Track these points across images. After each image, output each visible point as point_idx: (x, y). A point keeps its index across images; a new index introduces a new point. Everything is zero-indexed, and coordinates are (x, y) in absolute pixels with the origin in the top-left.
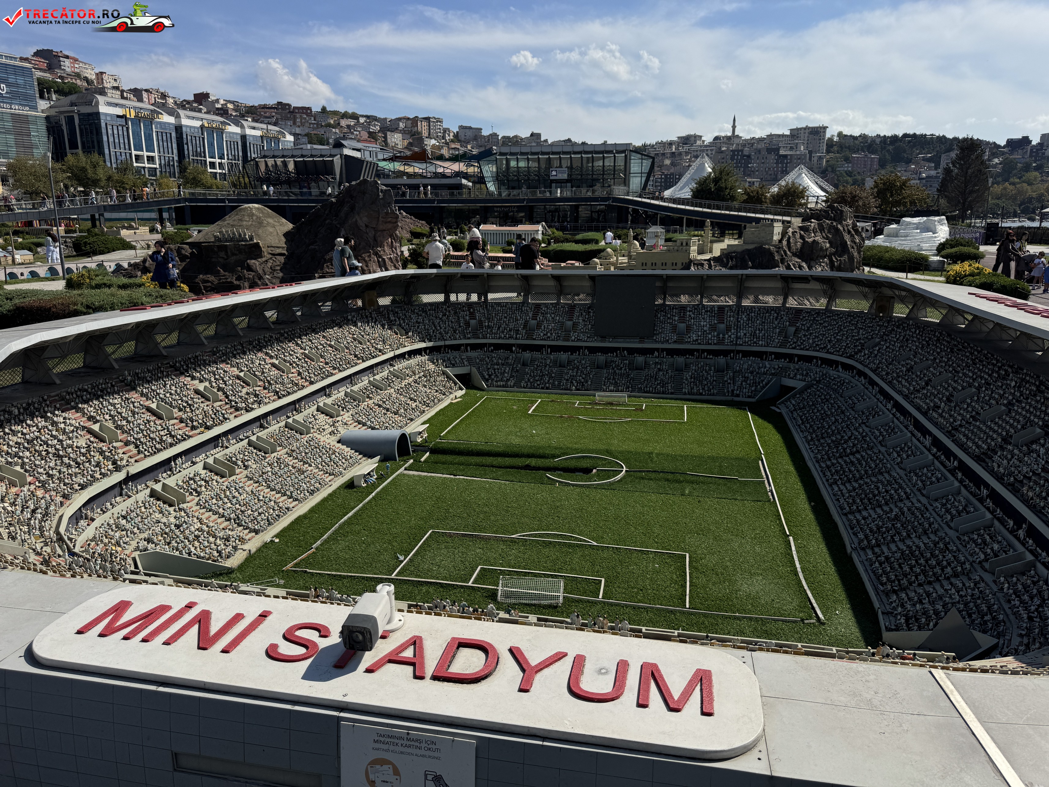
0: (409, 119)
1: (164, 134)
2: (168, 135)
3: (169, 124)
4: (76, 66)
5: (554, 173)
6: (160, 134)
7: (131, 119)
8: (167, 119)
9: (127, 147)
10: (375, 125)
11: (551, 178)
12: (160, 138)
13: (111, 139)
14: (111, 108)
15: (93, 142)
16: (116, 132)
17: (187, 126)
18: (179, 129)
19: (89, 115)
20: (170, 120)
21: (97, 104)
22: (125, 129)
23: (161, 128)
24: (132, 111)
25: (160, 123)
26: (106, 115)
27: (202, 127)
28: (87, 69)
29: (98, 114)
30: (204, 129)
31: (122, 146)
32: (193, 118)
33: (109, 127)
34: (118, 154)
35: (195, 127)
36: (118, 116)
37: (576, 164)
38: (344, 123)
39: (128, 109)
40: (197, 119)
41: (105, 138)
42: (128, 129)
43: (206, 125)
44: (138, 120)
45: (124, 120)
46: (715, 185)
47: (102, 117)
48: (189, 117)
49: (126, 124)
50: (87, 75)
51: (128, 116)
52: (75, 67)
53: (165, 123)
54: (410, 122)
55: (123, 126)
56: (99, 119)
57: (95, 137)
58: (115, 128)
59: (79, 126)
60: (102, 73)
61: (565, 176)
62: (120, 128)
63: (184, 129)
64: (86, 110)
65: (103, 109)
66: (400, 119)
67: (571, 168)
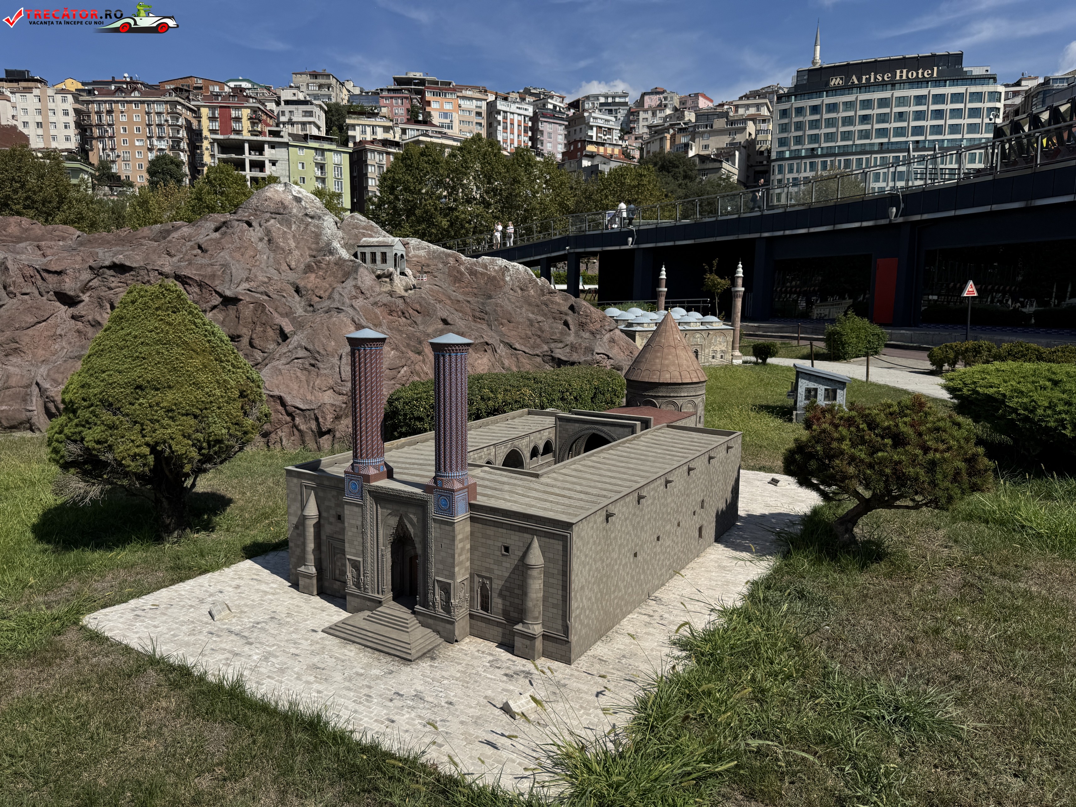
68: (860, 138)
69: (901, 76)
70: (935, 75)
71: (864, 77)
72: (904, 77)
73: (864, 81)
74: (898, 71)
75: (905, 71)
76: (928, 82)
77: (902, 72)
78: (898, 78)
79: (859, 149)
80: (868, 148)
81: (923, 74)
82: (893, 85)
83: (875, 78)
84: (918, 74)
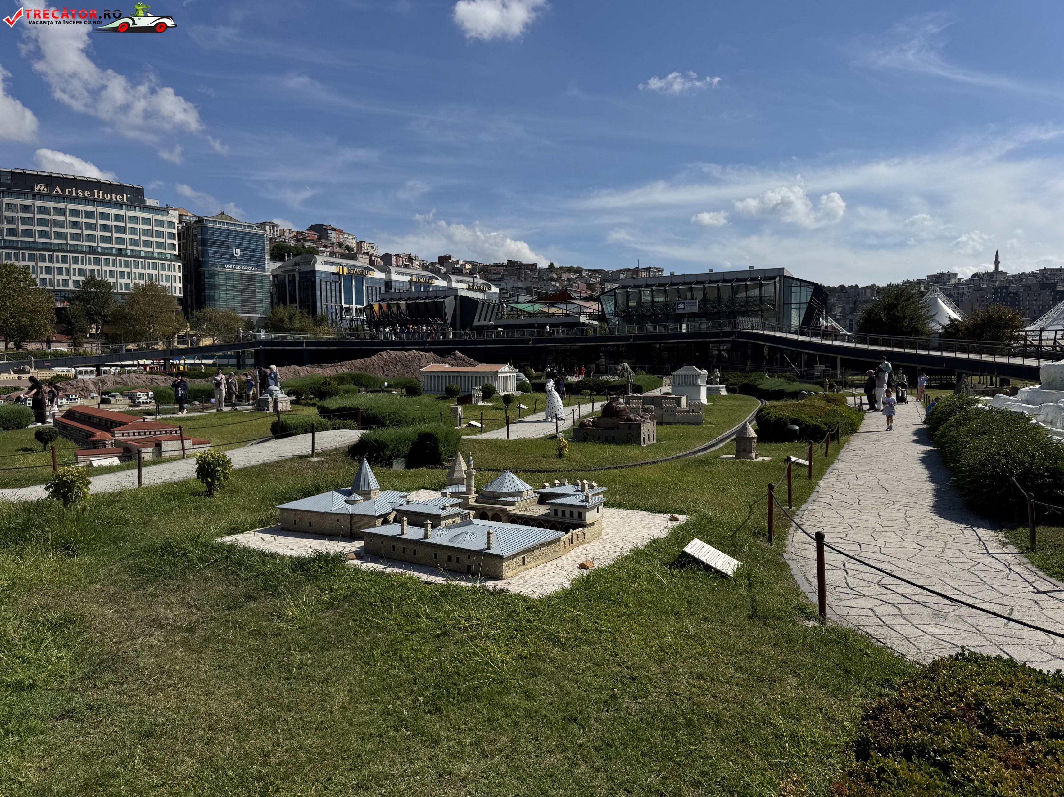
0: (630, 270)
1: (374, 289)
2: (378, 289)
3: (380, 279)
4: (341, 236)
5: (681, 306)
6: (370, 288)
7: (344, 276)
8: (378, 275)
9: (338, 299)
10: (596, 278)
11: (678, 312)
12: (370, 292)
13: (324, 293)
14: (326, 266)
15: (308, 297)
16: (328, 287)
17: (396, 281)
18: (388, 284)
19: (307, 272)
20: (382, 276)
21: (315, 262)
22: (337, 284)
23: (372, 282)
24: (345, 268)
25: (372, 278)
26: (321, 272)
27: (410, 281)
28: (349, 239)
29: (314, 272)
30: (413, 284)
31: (333, 299)
32: (403, 274)
33: (324, 284)
34: (329, 307)
35: (403, 282)
36: (333, 274)
37: (712, 296)
38: (565, 276)
39: (341, 267)
40: (407, 274)
41: (318, 293)
42: (340, 284)
43: (414, 280)
44: (349, 277)
45: (337, 277)
46: (887, 315)
47: (317, 274)
48: (399, 273)
49: (340, 280)
50: (349, 244)
51: (341, 273)
52: (339, 238)
53: (376, 279)
54: (630, 273)
55: (336, 282)
56: (315, 277)
57: (310, 292)
58: (328, 284)
59: (299, 283)
60: (361, 242)
61: (695, 309)
62: (333, 284)
63: (393, 284)
64: (305, 268)
65: (320, 267)
66: (621, 271)
67: (705, 300)
68: (72, 239)
69: (99, 196)
70: (125, 200)
71: (67, 190)
72: (101, 197)
73: (67, 193)
74: (96, 192)
75: (101, 192)
76: (122, 205)
77: (98, 193)
78: (96, 196)
79: (72, 249)
80: (80, 248)
81: (116, 197)
82: (92, 201)
83: (77, 193)
84: (111, 196)
